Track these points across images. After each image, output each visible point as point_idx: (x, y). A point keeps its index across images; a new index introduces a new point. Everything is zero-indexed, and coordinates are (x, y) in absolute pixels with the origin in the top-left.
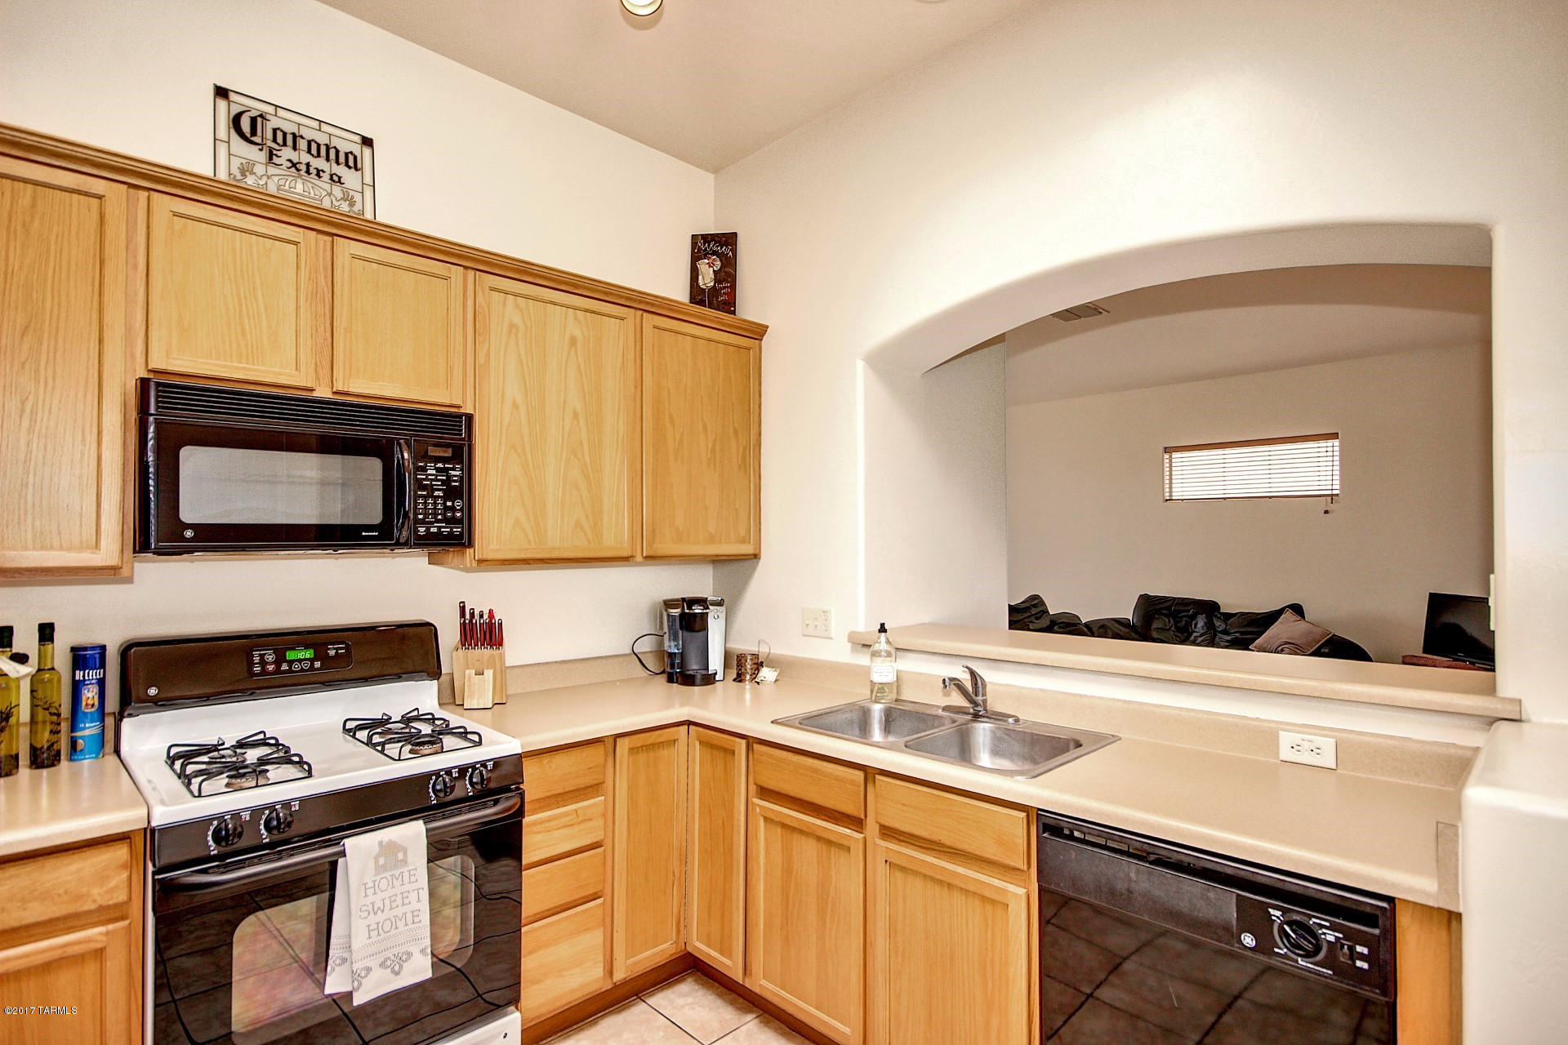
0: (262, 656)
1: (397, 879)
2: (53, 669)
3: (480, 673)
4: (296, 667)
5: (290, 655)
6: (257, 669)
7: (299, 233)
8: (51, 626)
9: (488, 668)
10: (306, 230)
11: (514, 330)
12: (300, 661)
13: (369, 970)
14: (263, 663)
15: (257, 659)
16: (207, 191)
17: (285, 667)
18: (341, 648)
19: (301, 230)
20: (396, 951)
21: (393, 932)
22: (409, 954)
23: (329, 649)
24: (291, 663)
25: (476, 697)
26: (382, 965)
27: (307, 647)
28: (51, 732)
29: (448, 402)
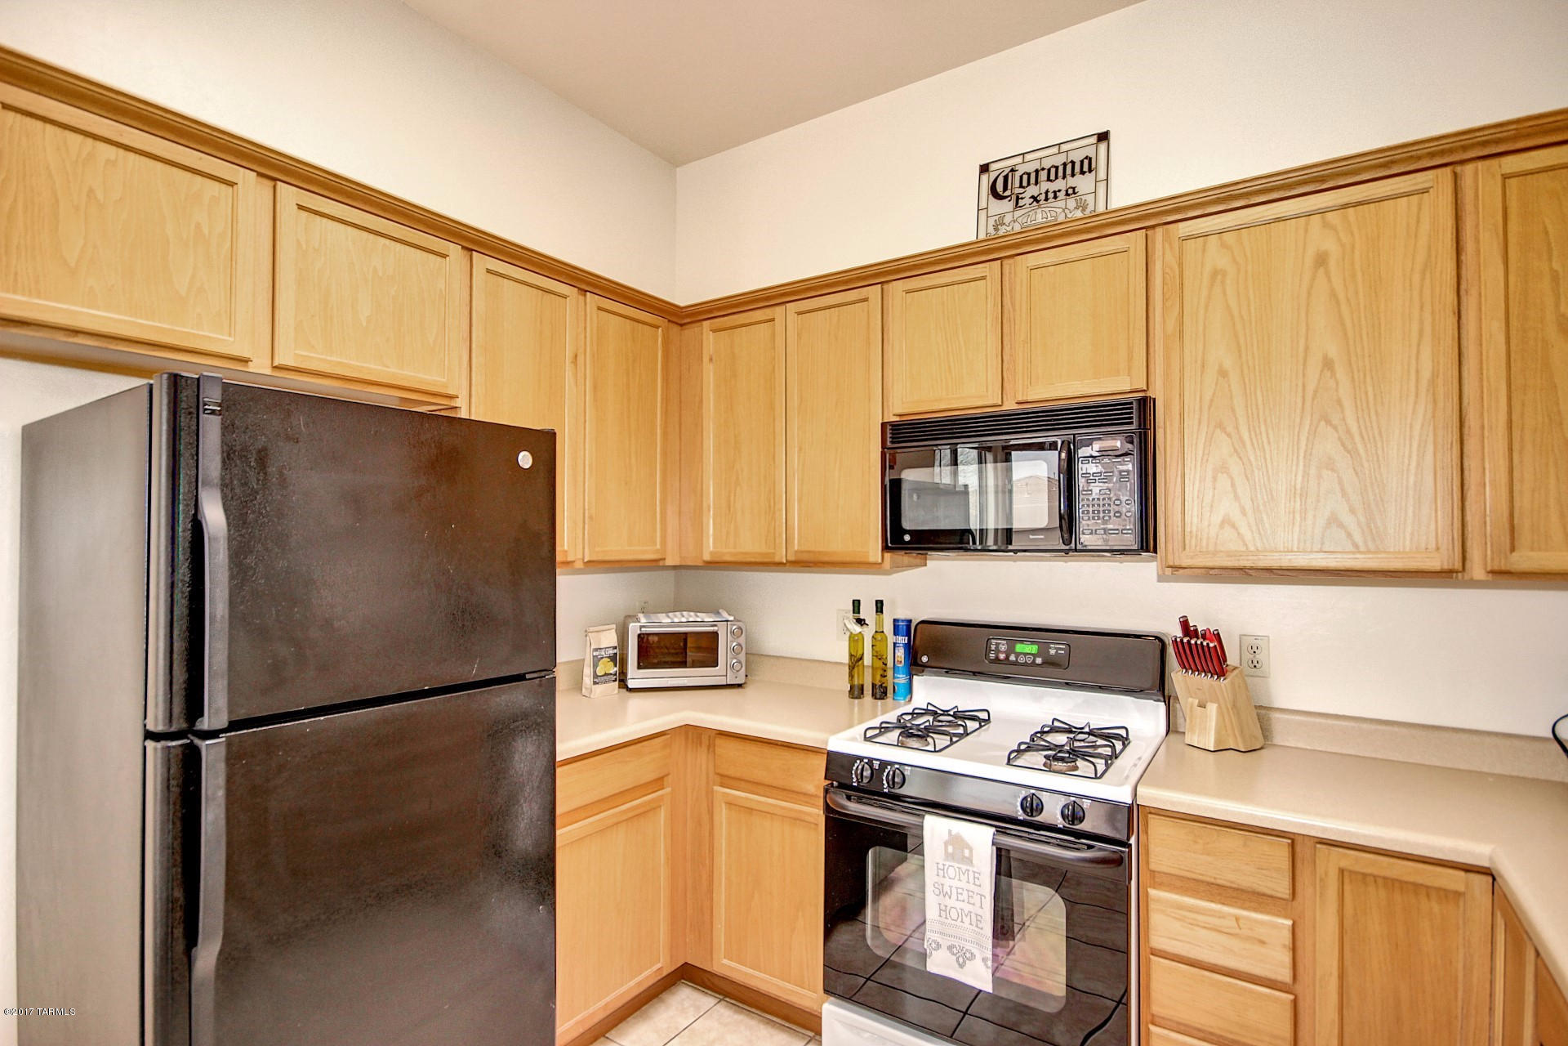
0: (997, 644)
1: (964, 874)
2: (883, 632)
3: (1202, 705)
4: (1021, 660)
5: (1019, 648)
6: (992, 656)
7: (986, 267)
8: (882, 602)
9: (1211, 702)
10: (991, 263)
11: (1219, 277)
12: (1025, 654)
13: (939, 946)
14: (997, 651)
15: (993, 647)
16: (922, 264)
17: (1012, 658)
18: (1062, 649)
19: (987, 264)
20: (962, 943)
21: (959, 923)
22: (973, 956)
23: (1050, 648)
24: (1018, 655)
25: (1197, 734)
26: (950, 948)
27: (1033, 643)
28: (881, 675)
29: (1127, 388)
